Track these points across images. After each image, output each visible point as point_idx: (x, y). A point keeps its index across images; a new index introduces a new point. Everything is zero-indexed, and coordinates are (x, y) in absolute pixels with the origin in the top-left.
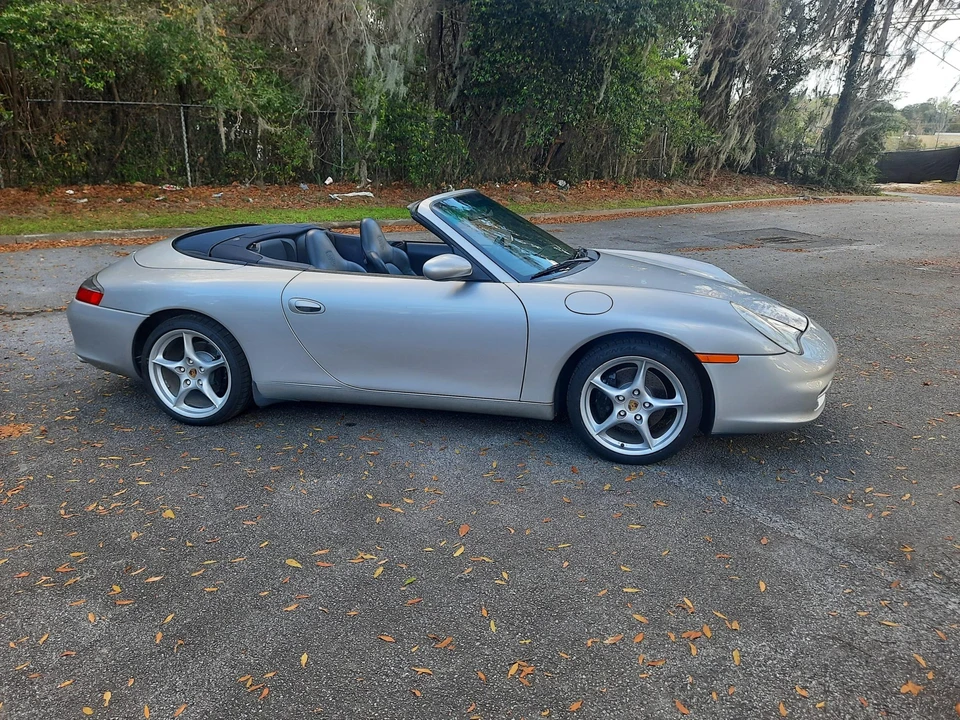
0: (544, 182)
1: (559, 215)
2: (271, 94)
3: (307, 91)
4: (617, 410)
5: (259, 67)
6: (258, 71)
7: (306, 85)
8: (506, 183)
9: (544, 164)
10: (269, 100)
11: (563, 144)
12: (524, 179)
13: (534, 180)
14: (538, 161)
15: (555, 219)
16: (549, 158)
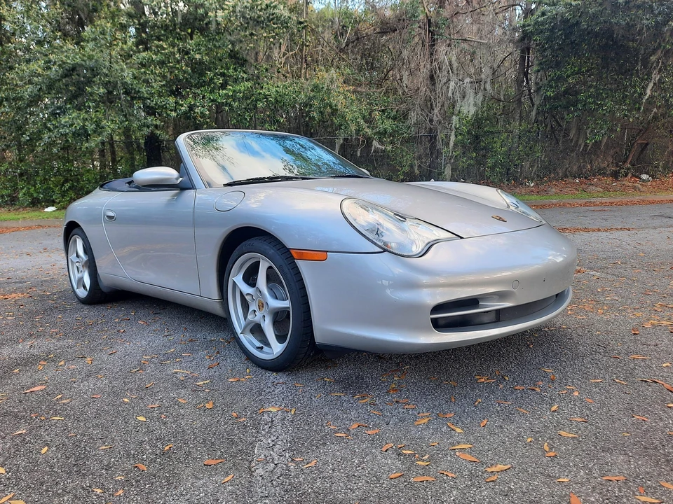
0: (626, 176)
1: (618, 199)
2: (388, 125)
3: (414, 120)
4: (251, 309)
5: (383, 108)
6: (383, 111)
7: (413, 117)
8: (586, 178)
9: (625, 162)
10: (385, 130)
11: (647, 144)
12: (604, 175)
13: (615, 176)
14: (620, 160)
15: (612, 203)
16: (631, 156)
